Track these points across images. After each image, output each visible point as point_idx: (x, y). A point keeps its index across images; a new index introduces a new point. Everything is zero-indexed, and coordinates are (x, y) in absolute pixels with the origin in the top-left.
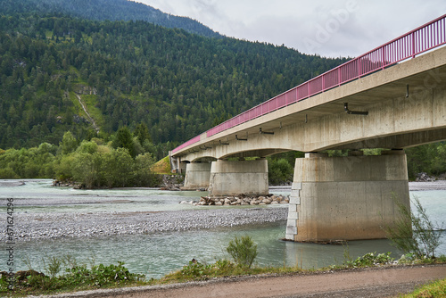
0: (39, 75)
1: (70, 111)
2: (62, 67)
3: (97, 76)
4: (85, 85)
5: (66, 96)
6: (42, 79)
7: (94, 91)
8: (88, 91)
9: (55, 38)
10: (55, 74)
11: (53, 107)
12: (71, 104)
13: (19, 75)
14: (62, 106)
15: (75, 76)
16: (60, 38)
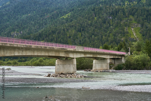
0: (116, 21)
1: (127, 36)
2: (126, 17)
3: (141, 18)
4: (135, 23)
5: (126, 29)
6: (117, 23)
7: (139, 26)
8: (137, 26)
9: (129, 3)
10: (123, 20)
11: (120, 35)
12: (128, 33)
13: (109, 22)
14: (124, 34)
15: (131, 20)
16: (131, 3)
